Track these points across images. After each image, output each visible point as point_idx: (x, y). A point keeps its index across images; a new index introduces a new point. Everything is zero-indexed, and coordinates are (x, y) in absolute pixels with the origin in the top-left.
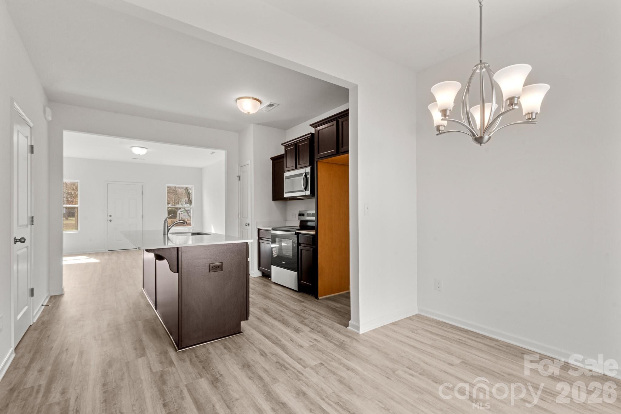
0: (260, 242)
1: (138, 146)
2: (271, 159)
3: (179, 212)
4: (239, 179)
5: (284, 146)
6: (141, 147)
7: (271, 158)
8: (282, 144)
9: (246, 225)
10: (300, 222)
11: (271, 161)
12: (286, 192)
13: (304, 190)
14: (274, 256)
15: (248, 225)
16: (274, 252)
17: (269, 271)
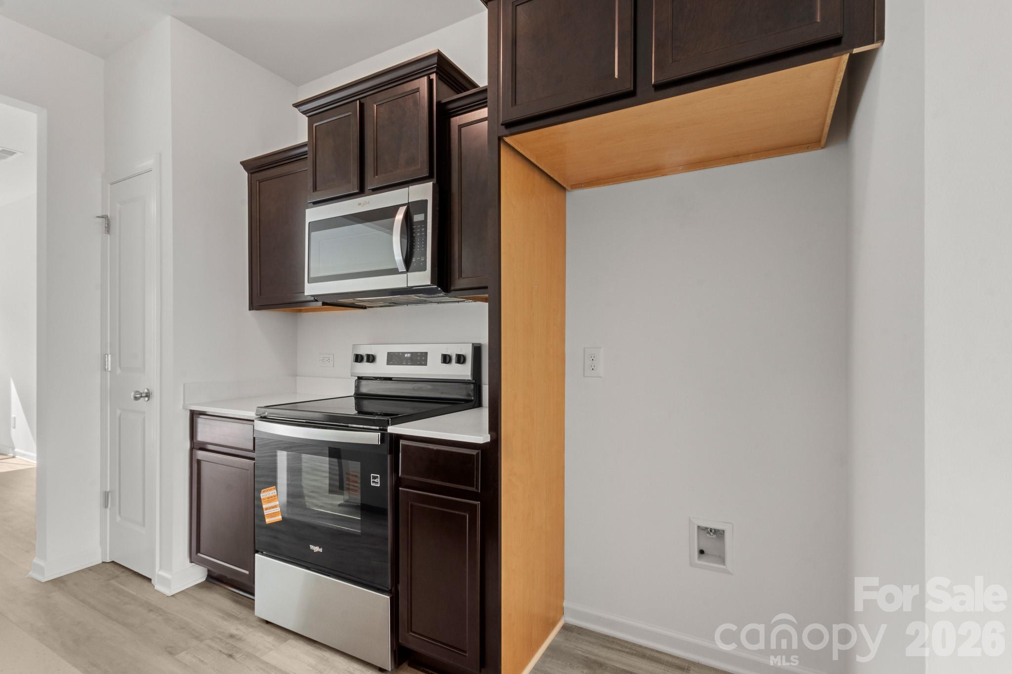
0: (199, 462)
2: (247, 165)
4: (108, 229)
5: (304, 113)
7: (242, 163)
8: (297, 105)
9: (136, 398)
10: (357, 381)
11: (246, 174)
12: (312, 276)
13: (405, 270)
14: (268, 521)
15: (147, 399)
16: (268, 503)
17: (245, 574)
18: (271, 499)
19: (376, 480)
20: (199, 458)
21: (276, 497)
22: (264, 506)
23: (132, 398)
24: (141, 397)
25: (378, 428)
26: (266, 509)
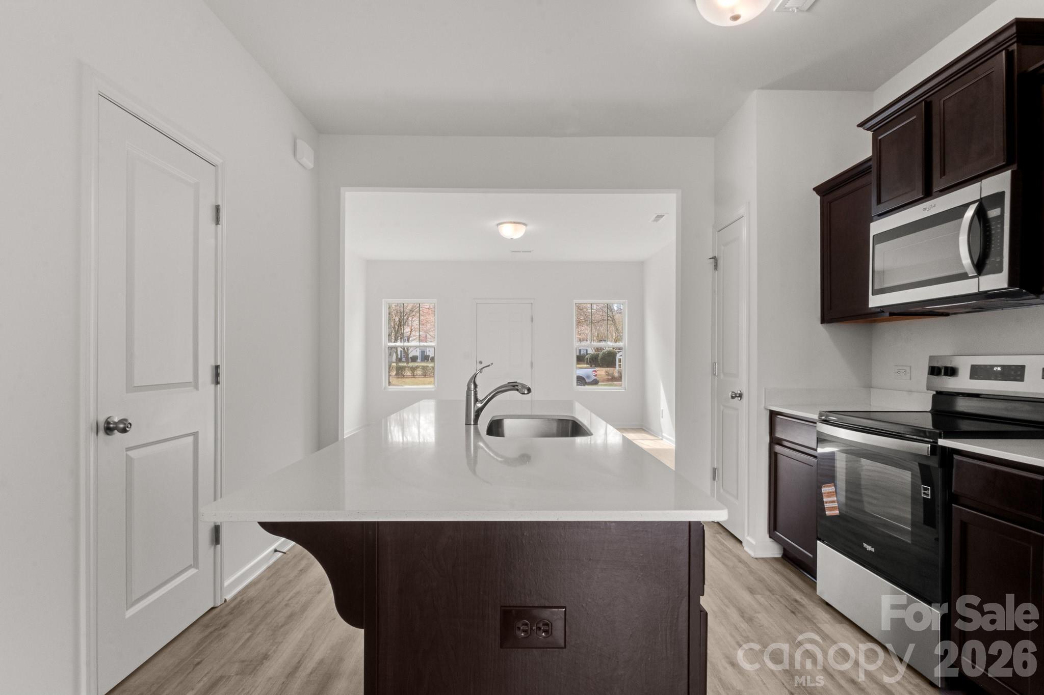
0: (776, 455)
1: (512, 221)
2: (817, 190)
3: (618, 357)
4: (716, 267)
5: (868, 129)
6: (514, 223)
7: (814, 189)
8: (860, 125)
9: (733, 397)
10: (934, 396)
11: (818, 198)
12: (876, 287)
13: (976, 274)
14: (828, 513)
15: (739, 398)
16: (828, 497)
17: (810, 557)
18: (830, 494)
19: (926, 492)
20: (776, 451)
21: (835, 493)
22: (825, 500)
23: (730, 397)
24: (736, 396)
25: (931, 440)
26: (826, 503)
